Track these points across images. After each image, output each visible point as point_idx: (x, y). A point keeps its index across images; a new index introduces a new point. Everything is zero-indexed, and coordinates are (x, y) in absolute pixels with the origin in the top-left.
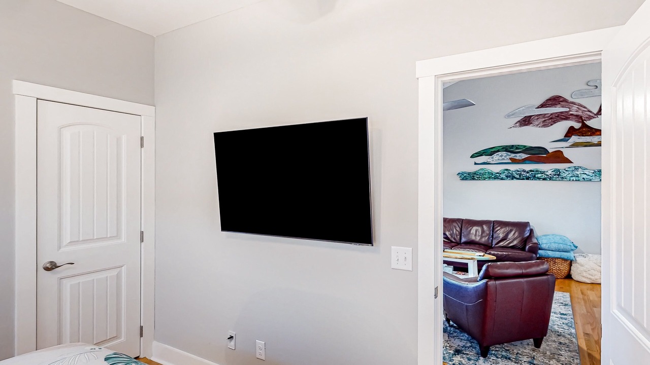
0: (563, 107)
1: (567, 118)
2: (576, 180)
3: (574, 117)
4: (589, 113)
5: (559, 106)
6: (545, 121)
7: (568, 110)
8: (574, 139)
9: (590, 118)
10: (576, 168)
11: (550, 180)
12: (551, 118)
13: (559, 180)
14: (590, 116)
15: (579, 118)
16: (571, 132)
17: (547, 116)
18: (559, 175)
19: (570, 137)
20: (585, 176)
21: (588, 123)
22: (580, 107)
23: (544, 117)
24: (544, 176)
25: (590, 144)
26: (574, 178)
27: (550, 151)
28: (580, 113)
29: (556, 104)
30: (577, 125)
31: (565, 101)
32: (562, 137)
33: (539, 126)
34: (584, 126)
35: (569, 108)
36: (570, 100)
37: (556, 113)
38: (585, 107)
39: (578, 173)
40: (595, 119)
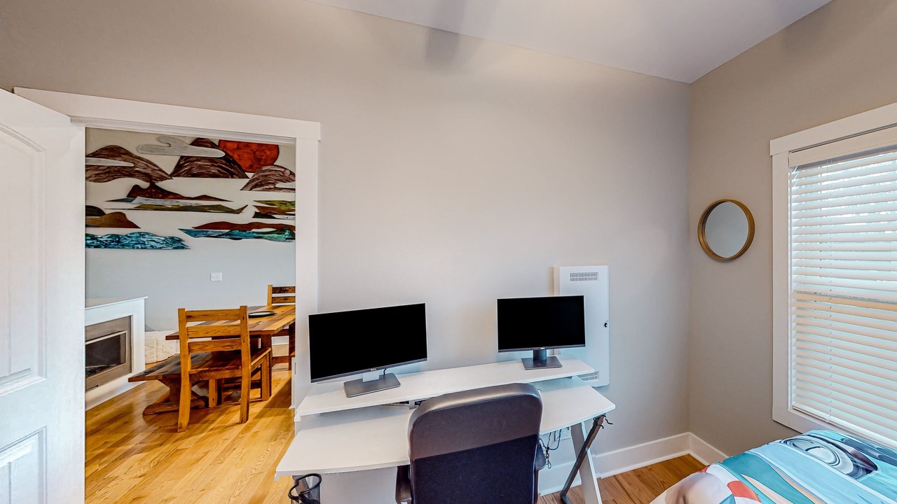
0: (125, 161)
1: (131, 175)
2: (142, 248)
3: (141, 175)
4: (160, 173)
5: (120, 158)
6: (97, 174)
7: (133, 165)
8: (139, 200)
9: (162, 178)
10: (142, 235)
11: (105, 247)
12: (108, 172)
13: (119, 248)
14: (162, 176)
15: (147, 177)
16: (135, 192)
17: (101, 168)
18: (118, 242)
19: (135, 197)
20: (153, 243)
21: (160, 184)
22: (148, 164)
23: (97, 169)
24: (96, 243)
25: (162, 207)
26: (139, 246)
27: (107, 212)
28: (149, 171)
29: (116, 157)
30: (144, 185)
31: (128, 153)
32: (124, 196)
33: (90, 179)
34: (153, 186)
35: (134, 164)
36: (135, 153)
37: (116, 167)
38: (155, 165)
39: (145, 240)
40: (168, 181)
